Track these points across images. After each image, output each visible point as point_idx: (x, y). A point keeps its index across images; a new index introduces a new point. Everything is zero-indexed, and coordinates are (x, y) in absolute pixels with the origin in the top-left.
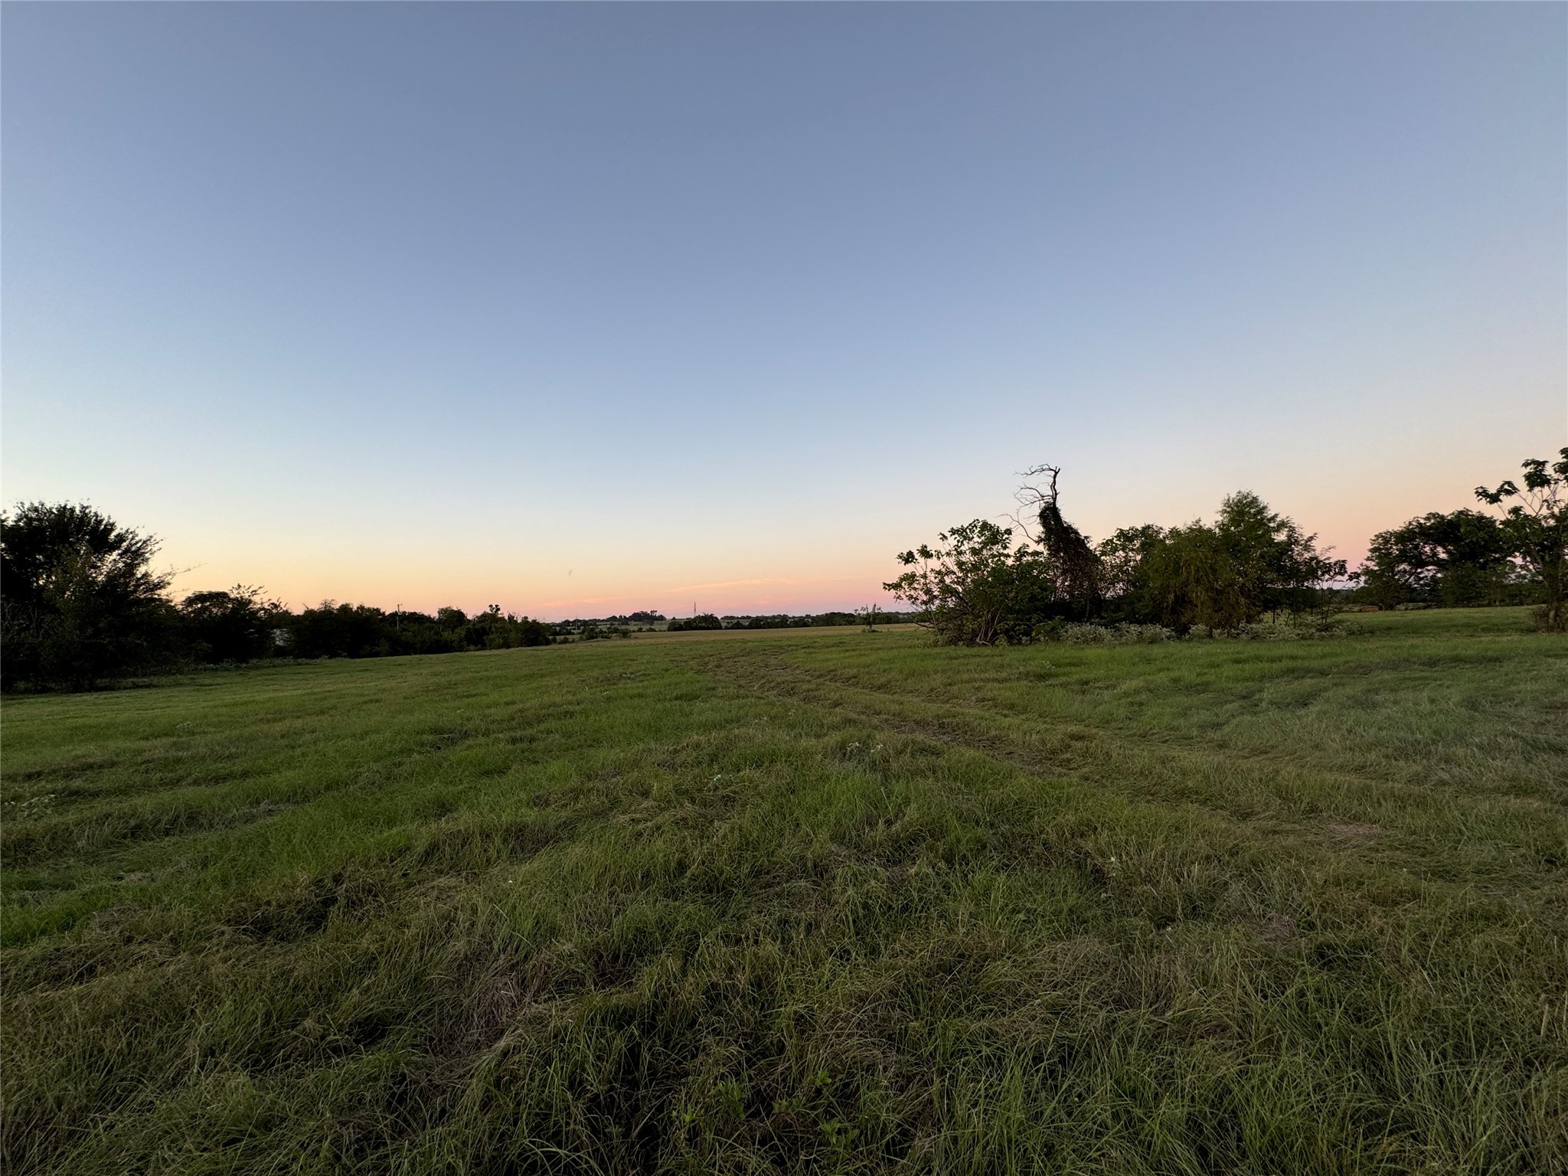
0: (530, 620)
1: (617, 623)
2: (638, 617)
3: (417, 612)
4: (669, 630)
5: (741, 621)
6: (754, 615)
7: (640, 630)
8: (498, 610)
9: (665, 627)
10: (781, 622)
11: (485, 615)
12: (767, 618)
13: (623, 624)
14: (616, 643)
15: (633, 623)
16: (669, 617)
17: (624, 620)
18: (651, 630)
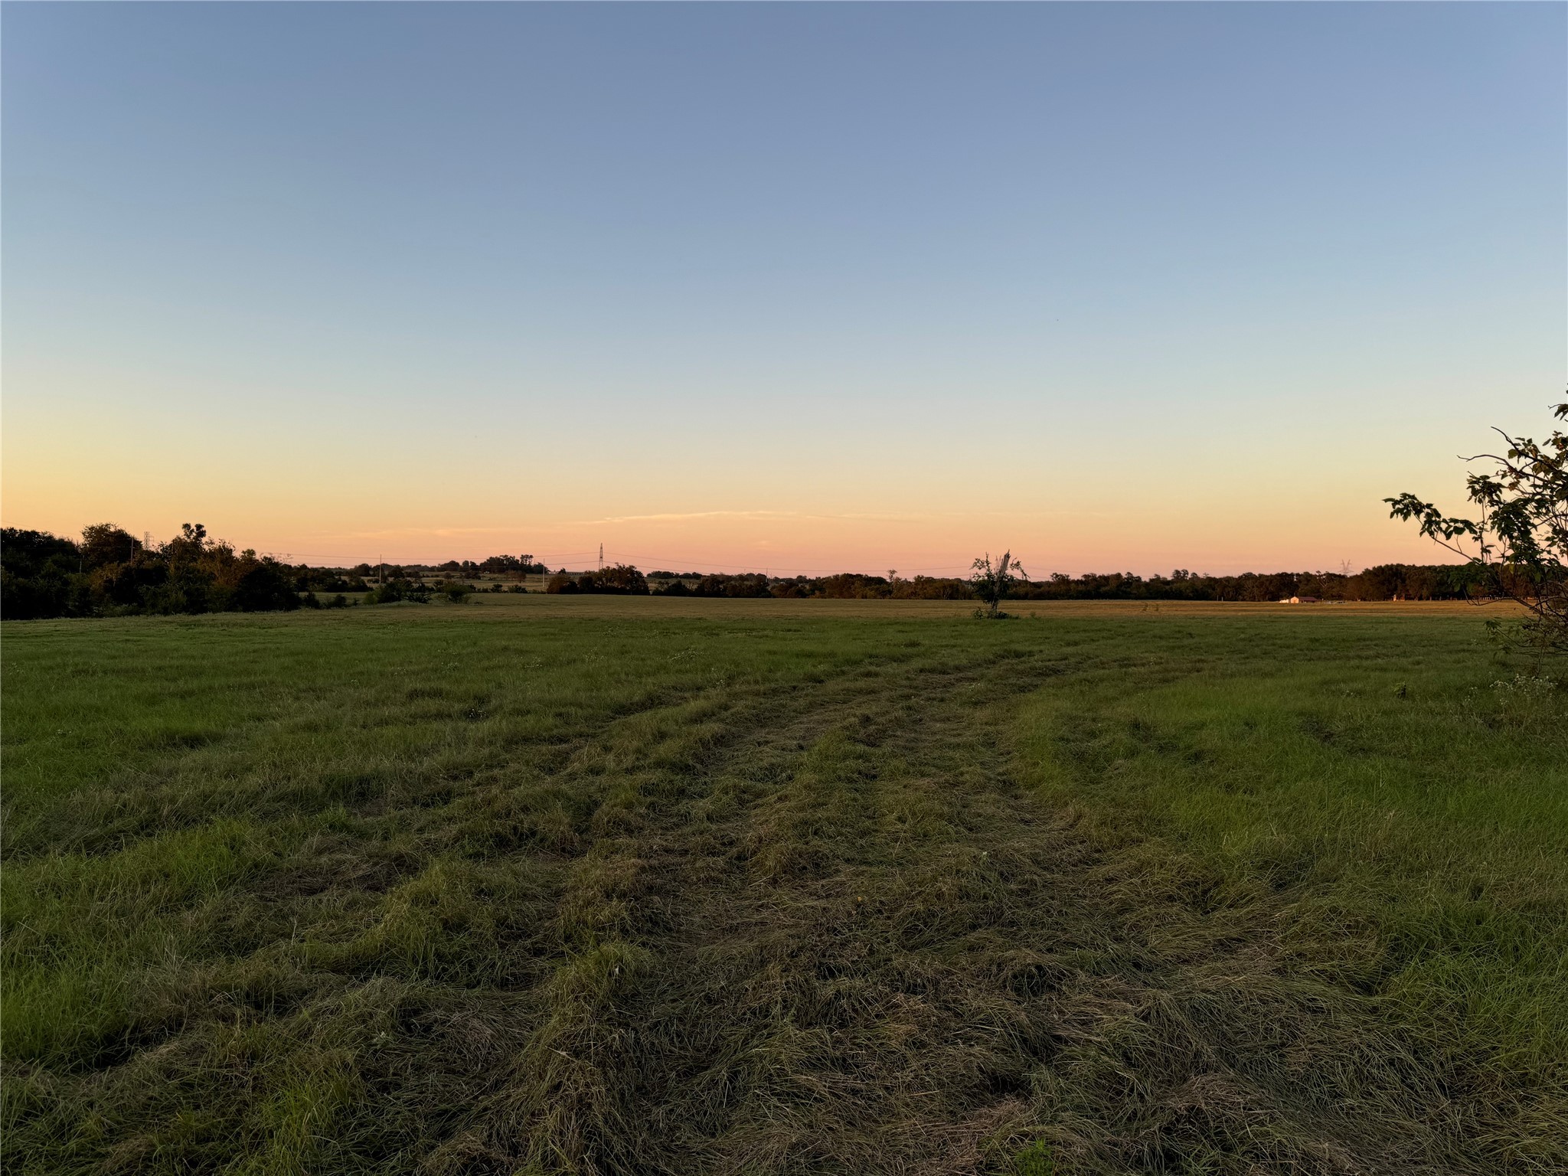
0: (258, 557)
1: (458, 574)
2: (501, 566)
3: (40, 530)
4: (550, 591)
5: (684, 582)
6: (706, 571)
7: (497, 589)
8: (202, 534)
9: (544, 586)
10: (755, 587)
11: (178, 542)
12: (729, 578)
13: (468, 577)
14: (438, 610)
15: (487, 575)
16: (554, 568)
17: (471, 570)
18: (519, 590)
